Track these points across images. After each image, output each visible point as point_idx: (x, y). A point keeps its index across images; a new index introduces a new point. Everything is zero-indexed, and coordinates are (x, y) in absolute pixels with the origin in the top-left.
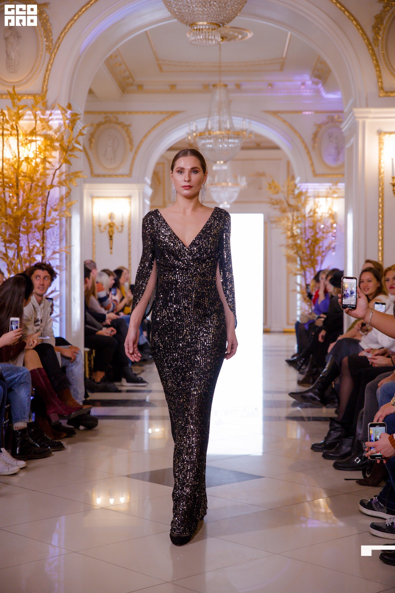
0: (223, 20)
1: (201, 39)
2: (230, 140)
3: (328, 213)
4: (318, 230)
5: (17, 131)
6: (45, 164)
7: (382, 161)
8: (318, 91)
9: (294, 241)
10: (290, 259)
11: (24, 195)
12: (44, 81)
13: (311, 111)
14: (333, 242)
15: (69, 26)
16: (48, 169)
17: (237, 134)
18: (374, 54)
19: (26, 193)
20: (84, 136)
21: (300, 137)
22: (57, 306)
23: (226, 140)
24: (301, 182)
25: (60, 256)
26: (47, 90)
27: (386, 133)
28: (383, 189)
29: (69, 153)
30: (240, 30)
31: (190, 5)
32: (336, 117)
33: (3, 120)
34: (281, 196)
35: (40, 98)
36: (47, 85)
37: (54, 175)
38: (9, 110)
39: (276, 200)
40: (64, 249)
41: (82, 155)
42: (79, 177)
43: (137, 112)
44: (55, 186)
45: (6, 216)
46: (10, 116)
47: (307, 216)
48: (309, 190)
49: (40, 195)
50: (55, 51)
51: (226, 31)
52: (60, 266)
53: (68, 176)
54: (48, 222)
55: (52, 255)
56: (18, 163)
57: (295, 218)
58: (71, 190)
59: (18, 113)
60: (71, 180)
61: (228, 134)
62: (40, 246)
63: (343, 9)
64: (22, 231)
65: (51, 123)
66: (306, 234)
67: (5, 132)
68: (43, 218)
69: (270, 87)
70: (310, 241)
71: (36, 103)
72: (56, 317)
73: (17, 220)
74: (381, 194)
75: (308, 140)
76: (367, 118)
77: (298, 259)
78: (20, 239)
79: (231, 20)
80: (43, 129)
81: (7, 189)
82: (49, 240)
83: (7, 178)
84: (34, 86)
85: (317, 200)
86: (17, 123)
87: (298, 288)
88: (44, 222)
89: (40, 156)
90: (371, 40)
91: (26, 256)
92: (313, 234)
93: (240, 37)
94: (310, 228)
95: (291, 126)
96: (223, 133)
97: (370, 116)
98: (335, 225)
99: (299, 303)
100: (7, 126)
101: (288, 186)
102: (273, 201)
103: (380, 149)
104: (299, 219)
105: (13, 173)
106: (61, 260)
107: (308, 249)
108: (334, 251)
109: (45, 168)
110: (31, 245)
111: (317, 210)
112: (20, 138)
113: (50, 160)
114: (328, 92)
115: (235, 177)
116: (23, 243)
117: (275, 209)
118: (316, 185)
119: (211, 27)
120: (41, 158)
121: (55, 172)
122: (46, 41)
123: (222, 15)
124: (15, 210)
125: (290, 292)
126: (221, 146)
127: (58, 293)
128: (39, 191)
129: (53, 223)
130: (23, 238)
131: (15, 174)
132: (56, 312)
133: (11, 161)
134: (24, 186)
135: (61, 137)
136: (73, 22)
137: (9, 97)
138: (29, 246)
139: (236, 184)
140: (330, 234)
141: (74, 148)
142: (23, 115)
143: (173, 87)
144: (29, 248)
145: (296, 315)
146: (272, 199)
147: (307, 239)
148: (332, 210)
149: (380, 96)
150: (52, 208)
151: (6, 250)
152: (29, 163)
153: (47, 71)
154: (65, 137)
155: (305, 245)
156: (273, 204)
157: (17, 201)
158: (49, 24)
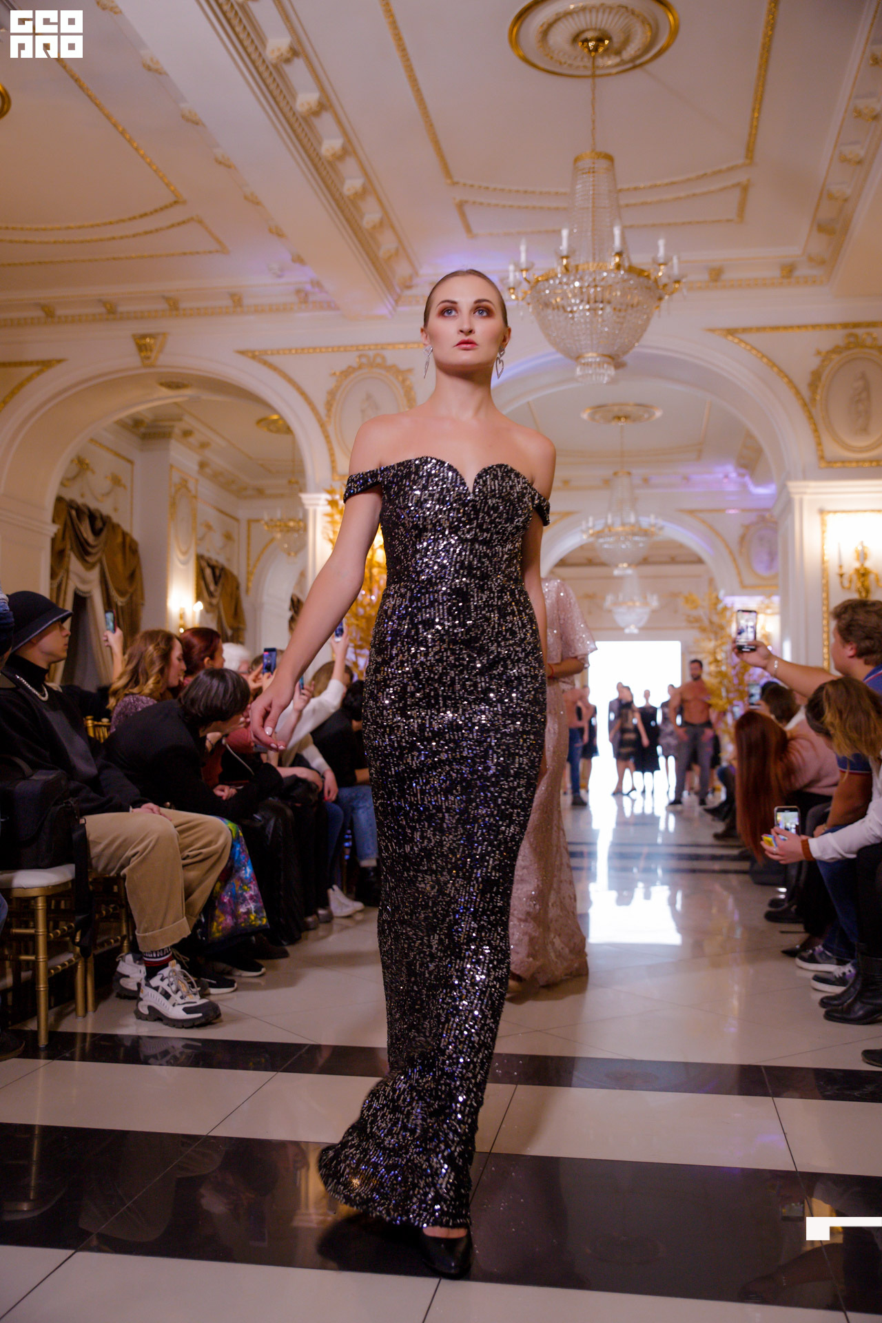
0: (617, 351)
1: (590, 374)
2: (637, 538)
7: (825, 547)
8: (744, 486)
9: (717, 666)
13: (737, 509)
17: (645, 533)
18: (811, 417)
21: (724, 540)
23: (630, 537)
24: (726, 595)
27: (829, 512)
28: (827, 582)
30: (645, 407)
32: (767, 515)
34: (701, 612)
48: (737, 605)
51: (629, 409)
57: (718, 639)
61: (633, 530)
63: (771, 364)
69: (685, 481)
70: (738, 668)
74: (826, 587)
75: (734, 544)
76: (805, 493)
77: (723, 690)
90: (807, 400)
93: (646, 416)
95: (712, 528)
96: (627, 528)
97: (809, 490)
101: (710, 600)
102: (691, 619)
103: (823, 532)
104: (724, 639)
114: (758, 484)
115: (645, 598)
117: (693, 628)
118: (745, 596)
119: (602, 360)
123: (616, 344)
126: (623, 545)
134: (378, 582)
139: (645, 603)
146: (689, 616)
149: (820, 467)
151: (356, 658)
155: (732, 672)
156: (690, 622)
157: (371, 600)
158: (412, 393)
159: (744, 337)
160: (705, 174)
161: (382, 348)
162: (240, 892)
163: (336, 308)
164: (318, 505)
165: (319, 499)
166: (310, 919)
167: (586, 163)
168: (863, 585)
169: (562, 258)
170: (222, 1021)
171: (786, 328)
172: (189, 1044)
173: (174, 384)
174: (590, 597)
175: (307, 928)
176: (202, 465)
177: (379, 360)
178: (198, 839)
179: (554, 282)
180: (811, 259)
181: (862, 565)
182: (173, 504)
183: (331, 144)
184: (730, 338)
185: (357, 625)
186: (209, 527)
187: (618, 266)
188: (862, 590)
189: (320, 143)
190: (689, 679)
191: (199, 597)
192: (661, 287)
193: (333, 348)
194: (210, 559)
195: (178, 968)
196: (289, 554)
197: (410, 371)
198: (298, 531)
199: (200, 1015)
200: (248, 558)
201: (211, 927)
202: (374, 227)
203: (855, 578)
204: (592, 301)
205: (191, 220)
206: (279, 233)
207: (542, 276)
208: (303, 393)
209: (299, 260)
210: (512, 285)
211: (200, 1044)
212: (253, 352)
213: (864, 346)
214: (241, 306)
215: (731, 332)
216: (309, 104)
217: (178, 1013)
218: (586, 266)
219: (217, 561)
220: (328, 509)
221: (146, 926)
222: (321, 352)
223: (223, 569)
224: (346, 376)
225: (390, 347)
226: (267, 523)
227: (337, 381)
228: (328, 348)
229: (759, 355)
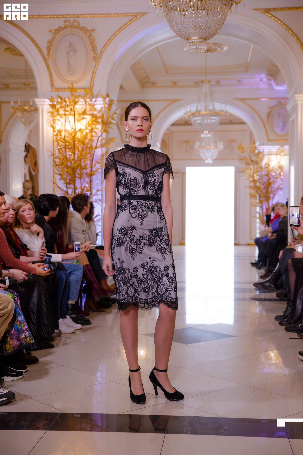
0: (208, 36)
1: (194, 48)
2: (213, 118)
3: (277, 165)
4: (271, 177)
5: (74, 112)
6: (92, 133)
8: (271, 85)
9: (255, 184)
10: (252, 196)
11: (79, 153)
12: (92, 80)
13: (266, 98)
14: (281, 184)
15: (108, 44)
16: (94, 136)
17: (217, 114)
19: (80, 152)
20: (117, 115)
21: (259, 115)
22: (99, 226)
23: (210, 117)
24: (259, 145)
25: (102, 193)
26: (93, 85)
29: (107, 125)
30: (219, 45)
31: (187, 26)
32: (283, 101)
33: (65, 105)
34: (246, 154)
35: (89, 91)
36: (93, 82)
37: (98, 140)
38: (69, 98)
39: (243, 157)
40: (104, 189)
41: (115, 127)
42: (114, 141)
43: (152, 100)
44: (98, 147)
45: (67, 167)
46: (70, 102)
47: (263, 167)
48: (265, 150)
49: (89, 153)
50: (99, 60)
51: (210, 46)
52: (101, 199)
53: (106, 140)
54: (94, 171)
55: (96, 192)
56: (75, 133)
57: (255, 169)
58: (108, 150)
59: (75, 101)
60: (108, 143)
61: (211, 113)
62: (89, 186)
63: (288, 29)
64: (77, 177)
65: (95, 106)
66: (262, 179)
67: (67, 113)
68: (91, 168)
69: (239, 83)
70: (266, 184)
71: (87, 94)
72: (99, 232)
73: (74, 170)
75: (264, 117)
77: (258, 196)
78: (76, 182)
79: (213, 36)
80: (91, 110)
81: (67, 150)
82: (94, 182)
83: (67, 142)
84: (85, 83)
85: (270, 157)
86: (74, 107)
87: (258, 215)
88: (91, 171)
89: (89, 128)
92: (267, 179)
93: (219, 49)
94: (266, 175)
95: (253, 109)
96: (208, 112)
98: (282, 173)
99: (258, 225)
100: (68, 109)
101: (251, 148)
102: (241, 158)
104: (258, 169)
105: (72, 139)
106: (102, 196)
107: (264, 189)
108: (281, 191)
109: (92, 136)
110: (83, 186)
111: (270, 163)
112: (75, 117)
113: (95, 130)
114: (278, 85)
115: (216, 143)
116: (78, 185)
117: (242, 163)
118: (269, 147)
119: (200, 41)
120: (89, 129)
121: (98, 138)
122: (93, 54)
123: (207, 32)
124: (73, 163)
125: (252, 217)
126: (206, 121)
127: (100, 217)
128: (88, 151)
129: (97, 171)
130: (78, 181)
131: (73, 140)
132: (99, 229)
133: (71, 131)
134: (78, 147)
135: (102, 115)
136: (110, 41)
137: (69, 90)
138: (81, 187)
139: (216, 147)
140: (279, 179)
141: (110, 123)
142: (78, 102)
143: (175, 83)
144: (82, 188)
145: (256, 233)
146: (240, 156)
147: (263, 182)
148: (280, 164)
150: (96, 161)
151: (67, 189)
152: (82, 133)
153: (93, 73)
154: (105, 116)
155: (262, 187)
156: (241, 160)
157: (74, 157)
158: (95, 43)
159: (274, 13)
161: (78, 17)
164: (44, 105)
165: (45, 102)
170: (16, 400)
171: (296, 8)
174: (187, 142)
177: (76, 24)
184: (266, 14)
193: (50, 15)
196: (26, 125)
197: (93, 30)
198: (30, 112)
199: (6, 398)
208: (34, 41)
215: (267, 11)
220: (51, 109)
222: (44, 18)
224: (58, 33)
225: (82, 16)
226: (13, 107)
227: (53, 35)
228: (47, 15)
229: (282, 24)
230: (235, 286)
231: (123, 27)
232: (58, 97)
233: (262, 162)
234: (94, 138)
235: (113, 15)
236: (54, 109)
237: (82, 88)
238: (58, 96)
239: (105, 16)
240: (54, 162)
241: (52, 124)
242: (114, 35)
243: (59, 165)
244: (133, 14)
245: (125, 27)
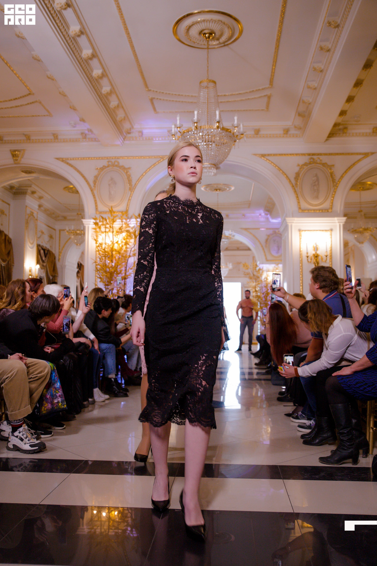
0: (217, 162)
1: (206, 172)
5: (113, 229)
7: (301, 245)
8: (268, 219)
9: (256, 293)
11: (116, 262)
12: (127, 205)
13: (265, 228)
15: (141, 178)
16: (128, 248)
17: (227, 238)
18: (295, 191)
21: (259, 241)
24: (260, 264)
26: (128, 209)
27: (303, 231)
28: (302, 259)
30: (227, 185)
32: (277, 231)
33: (106, 223)
34: (250, 271)
35: (125, 213)
36: (129, 207)
37: (131, 251)
38: (109, 218)
39: (247, 273)
44: (132, 256)
46: (109, 221)
47: (263, 280)
48: (264, 268)
49: (124, 261)
50: (133, 190)
51: (221, 186)
54: (127, 275)
56: (113, 245)
57: (257, 282)
59: (113, 220)
63: (279, 169)
64: (114, 280)
65: (130, 225)
66: (262, 290)
67: (107, 230)
68: (125, 273)
69: (243, 216)
70: (265, 294)
71: (123, 215)
73: (112, 274)
74: (301, 261)
75: (263, 243)
76: (293, 223)
77: (259, 303)
80: (126, 228)
81: (107, 258)
82: (127, 284)
84: (122, 207)
85: (268, 273)
86: (113, 224)
88: (125, 275)
90: (294, 185)
91: (116, 293)
92: (266, 290)
93: (228, 189)
94: (264, 287)
95: (254, 236)
99: (259, 326)
100: (108, 226)
101: (253, 266)
103: (300, 239)
104: (259, 282)
107: (264, 298)
109: (126, 248)
111: (268, 278)
112: (114, 233)
113: (129, 243)
114: (273, 218)
115: (227, 264)
117: (246, 277)
118: (268, 265)
119: (211, 166)
120: (125, 243)
121: (131, 249)
122: (129, 186)
124: (110, 269)
129: (129, 275)
131: (111, 251)
133: (109, 244)
134: (115, 257)
136: (142, 176)
137: (110, 213)
139: (227, 266)
142: (116, 221)
145: (258, 332)
146: (245, 272)
147: (263, 292)
149: (299, 212)
152: (118, 245)
153: (129, 200)
155: (262, 296)
156: (245, 275)
157: (112, 265)
158: (131, 178)
159: (269, 158)
160: (253, 91)
161: (118, 159)
162: (54, 393)
163: (99, 141)
164: (89, 224)
165: (90, 222)
166: (85, 403)
167: (205, 84)
168: (316, 261)
169: (195, 123)
170: (46, 450)
171: (285, 155)
172: (32, 461)
173: (28, 171)
175: (84, 407)
176: (40, 206)
177: (116, 163)
178: (36, 370)
179: (191, 133)
180: (295, 127)
181: (316, 253)
182: (27, 223)
183: (97, 72)
184: (263, 158)
185: (106, 276)
186: (43, 233)
187: (218, 127)
188: (316, 263)
189: (92, 71)
190: (244, 298)
191: (38, 262)
192: (235, 136)
193: (97, 158)
194: (43, 246)
195: (26, 427)
196: (77, 245)
197: (129, 168)
198: (81, 235)
199: (37, 448)
200: (59, 246)
201: (42, 409)
202: (115, 107)
203: (313, 258)
204: (207, 141)
205: (36, 102)
206: (74, 109)
207: (186, 130)
208: (84, 177)
209: (82, 120)
210: (173, 134)
211: (37, 461)
212: (62, 159)
213: (318, 163)
214: (57, 139)
215: (263, 156)
216: (88, 54)
217: (27, 447)
218: (204, 127)
219: (46, 247)
220: (94, 226)
221: (12, 409)
222: (92, 159)
223: (48, 251)
224: (102, 170)
225: (121, 158)
226: (67, 231)
227: (98, 172)
228: (95, 158)
229: (275, 165)
230: (240, 370)
231: (153, 166)
232: (101, 218)
233: (262, 277)
234: (128, 250)
235: (145, 157)
236: (97, 226)
237: (120, 212)
238: (100, 216)
239: (139, 158)
240: (96, 268)
241: (95, 238)
242: (146, 172)
243: (100, 270)
244: (161, 157)
245: (154, 166)
